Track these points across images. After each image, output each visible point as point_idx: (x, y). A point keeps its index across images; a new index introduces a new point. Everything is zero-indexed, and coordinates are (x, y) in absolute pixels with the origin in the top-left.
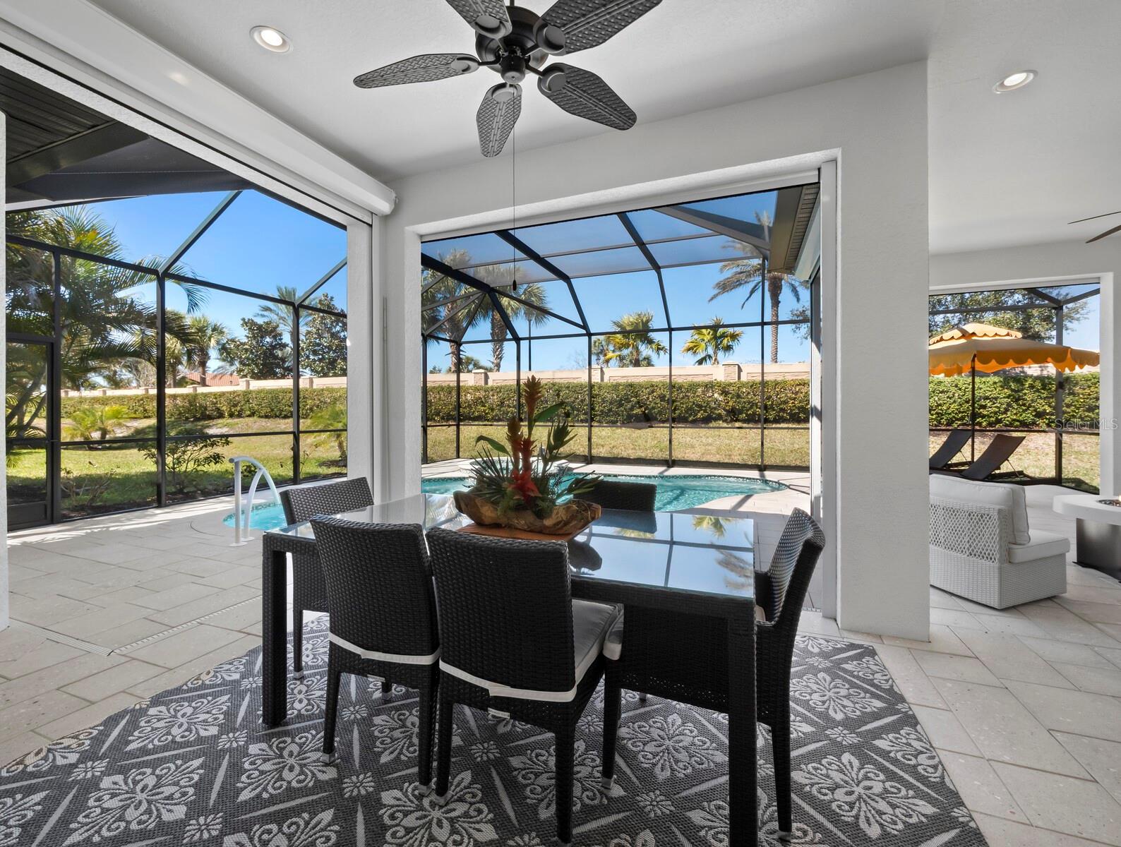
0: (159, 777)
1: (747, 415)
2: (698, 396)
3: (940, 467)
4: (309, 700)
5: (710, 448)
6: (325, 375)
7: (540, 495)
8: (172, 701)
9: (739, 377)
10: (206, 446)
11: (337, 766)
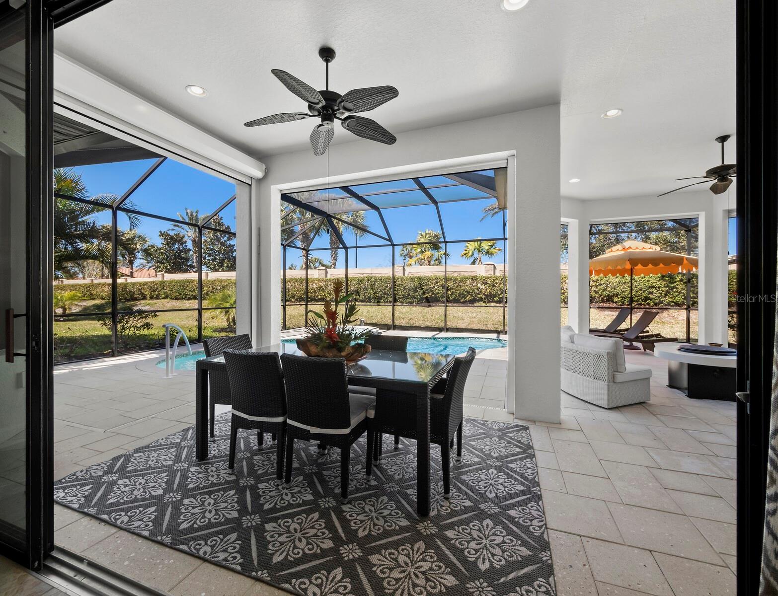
0: (130, 517)
1: (499, 298)
2: (467, 285)
3: (612, 331)
4: (219, 450)
5: (474, 320)
6: (217, 271)
7: (340, 340)
8: (132, 476)
9: (494, 273)
10: (142, 318)
11: (236, 475)
